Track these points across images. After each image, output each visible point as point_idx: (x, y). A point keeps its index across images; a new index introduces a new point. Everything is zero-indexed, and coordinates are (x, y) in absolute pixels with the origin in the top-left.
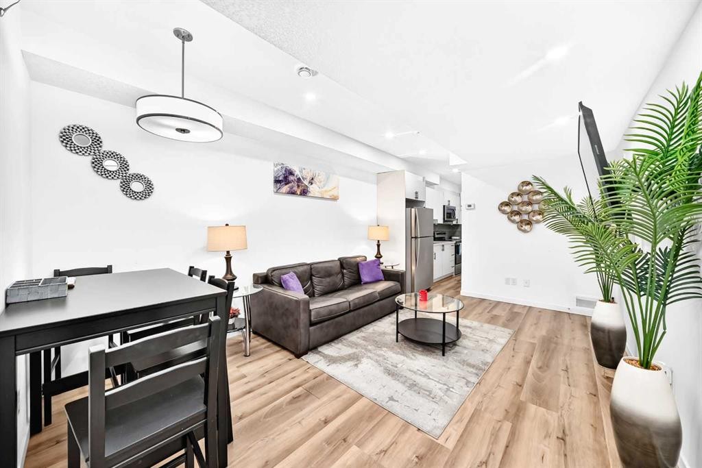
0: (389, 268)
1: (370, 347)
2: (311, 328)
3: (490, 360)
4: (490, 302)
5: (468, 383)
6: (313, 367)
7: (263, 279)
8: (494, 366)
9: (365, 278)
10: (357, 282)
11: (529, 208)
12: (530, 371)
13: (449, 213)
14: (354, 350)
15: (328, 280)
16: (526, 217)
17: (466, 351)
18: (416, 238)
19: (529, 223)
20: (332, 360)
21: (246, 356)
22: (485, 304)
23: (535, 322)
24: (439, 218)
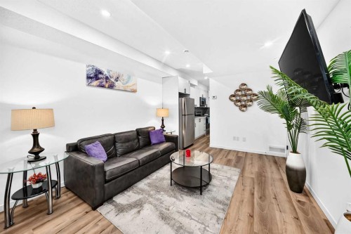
0: (169, 134)
1: (152, 193)
2: (106, 185)
3: (230, 195)
4: (226, 151)
5: (218, 219)
6: (104, 218)
7: (74, 148)
8: (233, 200)
9: (154, 141)
10: (148, 144)
11: (245, 98)
12: (255, 200)
13: (203, 101)
14: (141, 196)
15: (127, 144)
16: (243, 103)
17: (215, 189)
18: (185, 115)
19: (245, 106)
20: (121, 209)
21: (49, 214)
22: (223, 152)
23: (250, 162)
24: (197, 104)
